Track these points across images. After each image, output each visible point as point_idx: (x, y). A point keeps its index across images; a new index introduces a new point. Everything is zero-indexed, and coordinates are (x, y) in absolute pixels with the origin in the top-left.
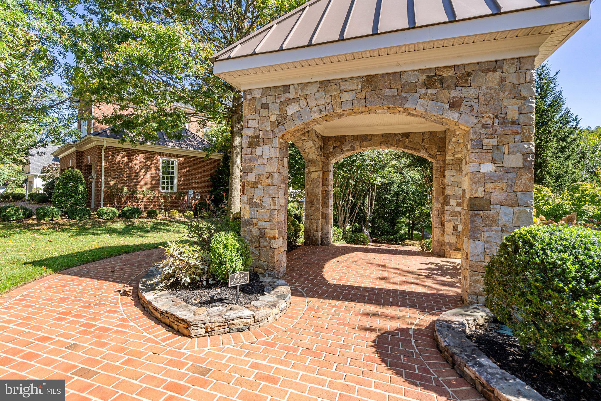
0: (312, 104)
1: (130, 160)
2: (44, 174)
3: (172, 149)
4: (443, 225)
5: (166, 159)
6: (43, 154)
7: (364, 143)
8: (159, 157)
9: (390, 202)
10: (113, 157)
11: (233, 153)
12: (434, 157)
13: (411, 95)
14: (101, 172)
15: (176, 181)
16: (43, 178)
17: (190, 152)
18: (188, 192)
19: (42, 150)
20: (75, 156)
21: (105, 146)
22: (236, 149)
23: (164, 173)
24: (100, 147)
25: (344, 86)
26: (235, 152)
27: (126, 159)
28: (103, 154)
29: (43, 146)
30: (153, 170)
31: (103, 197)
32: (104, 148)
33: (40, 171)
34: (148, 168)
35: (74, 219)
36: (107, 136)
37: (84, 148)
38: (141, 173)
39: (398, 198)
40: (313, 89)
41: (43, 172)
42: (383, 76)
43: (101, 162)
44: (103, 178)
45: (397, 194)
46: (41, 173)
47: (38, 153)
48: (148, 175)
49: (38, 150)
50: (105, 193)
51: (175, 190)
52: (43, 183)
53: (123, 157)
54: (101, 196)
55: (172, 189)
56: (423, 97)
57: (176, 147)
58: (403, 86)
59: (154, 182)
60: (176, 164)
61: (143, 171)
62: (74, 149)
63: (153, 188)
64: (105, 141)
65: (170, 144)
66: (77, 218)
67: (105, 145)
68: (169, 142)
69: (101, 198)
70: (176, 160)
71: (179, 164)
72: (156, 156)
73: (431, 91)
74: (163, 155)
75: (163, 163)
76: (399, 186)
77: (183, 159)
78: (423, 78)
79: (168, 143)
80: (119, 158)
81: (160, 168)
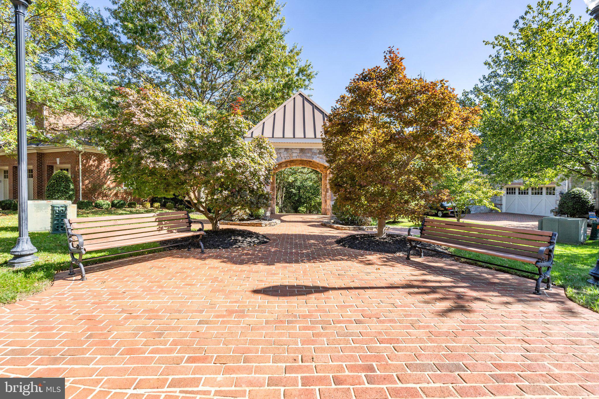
0: (282, 156)
1: (99, 164)
4: (326, 202)
7: (292, 164)
9: (295, 194)
10: (87, 162)
12: (322, 171)
13: (315, 156)
14: (79, 172)
21: (83, 152)
25: (293, 151)
27: (96, 162)
28: (80, 158)
31: (81, 193)
32: (81, 153)
39: (299, 191)
40: (283, 151)
42: (306, 149)
43: (79, 164)
44: (81, 178)
45: (299, 188)
50: (83, 189)
53: (94, 161)
54: (79, 192)
56: (318, 157)
58: (312, 153)
63: (118, 184)
69: (79, 194)
73: (321, 156)
76: (301, 183)
78: (318, 151)
80: (91, 162)
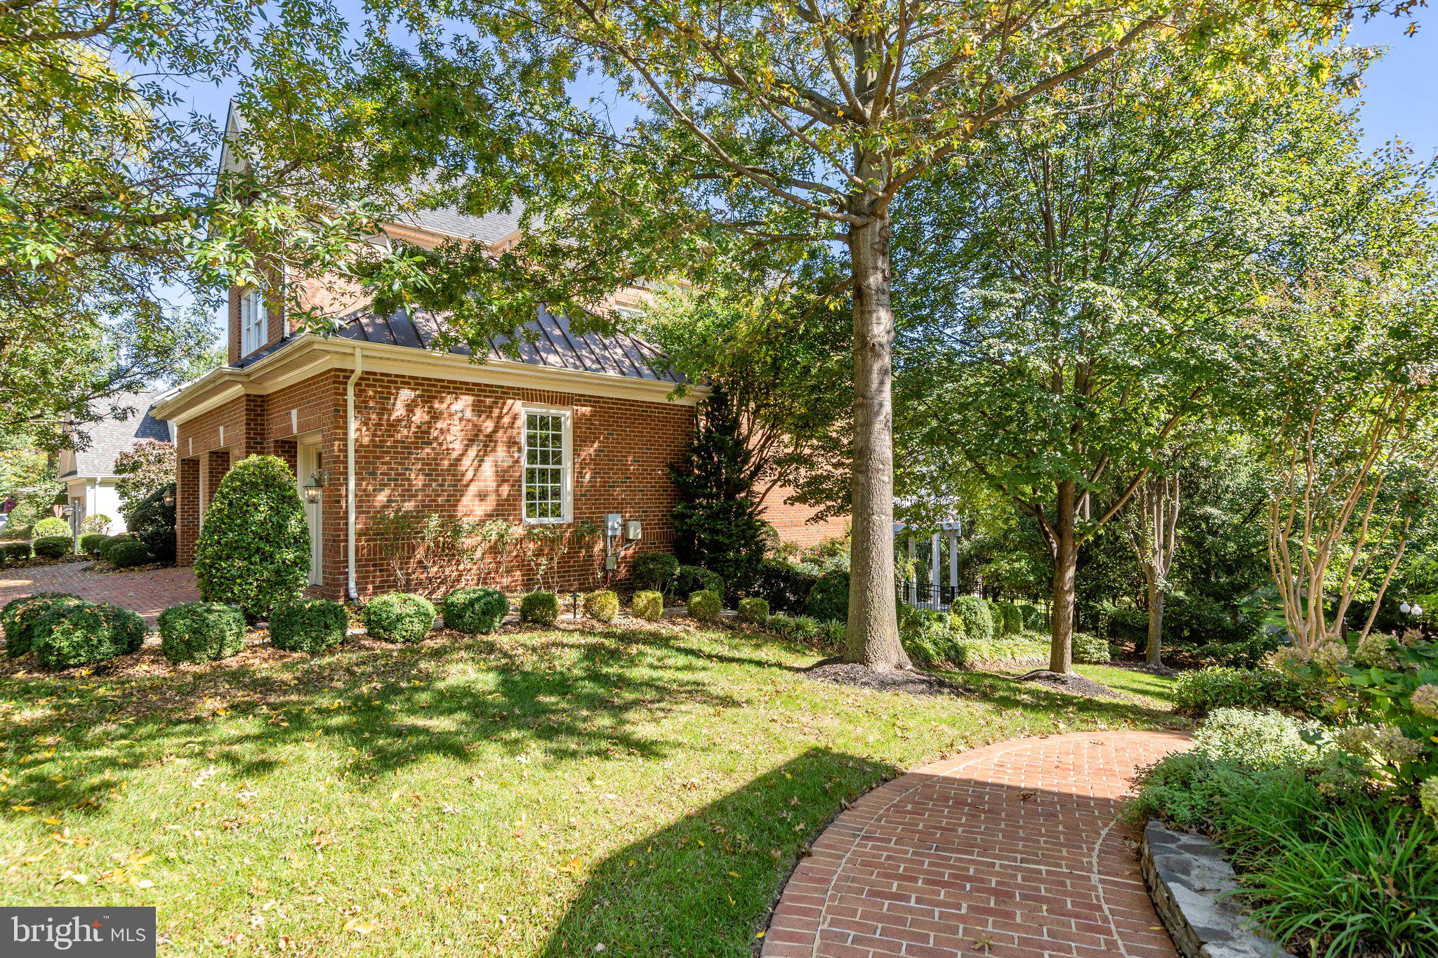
1: (433, 419)
2: (124, 475)
3: (557, 377)
5: (539, 409)
6: (130, 415)
8: (519, 403)
10: (382, 409)
11: (869, 372)
14: (345, 462)
15: (568, 483)
16: (121, 487)
17: (612, 384)
18: (604, 522)
19: (125, 399)
20: (241, 414)
21: (358, 373)
22: (879, 356)
23: (532, 457)
24: (339, 377)
26: (876, 367)
27: (419, 414)
28: (351, 397)
29: (129, 387)
30: (501, 451)
31: (352, 552)
32: (354, 379)
33: (112, 467)
34: (489, 443)
35: (293, 649)
36: (365, 337)
37: (272, 386)
38: (466, 462)
41: (119, 470)
43: (345, 427)
44: (352, 484)
46: (115, 472)
47: (114, 409)
48: (488, 469)
49: (112, 400)
50: (360, 536)
51: (568, 516)
52: (120, 503)
53: (411, 408)
54: (346, 548)
55: (556, 511)
57: (571, 369)
59: (505, 490)
60: (567, 425)
61: (472, 452)
62: (236, 391)
63: (504, 509)
64: (358, 353)
65: (552, 358)
66: (307, 645)
67: (359, 367)
68: (548, 351)
69: (346, 555)
70: (568, 413)
71: (576, 424)
72: (510, 402)
74: (528, 395)
75: (531, 422)
77: (586, 410)
79: (544, 355)
81: (523, 440)
